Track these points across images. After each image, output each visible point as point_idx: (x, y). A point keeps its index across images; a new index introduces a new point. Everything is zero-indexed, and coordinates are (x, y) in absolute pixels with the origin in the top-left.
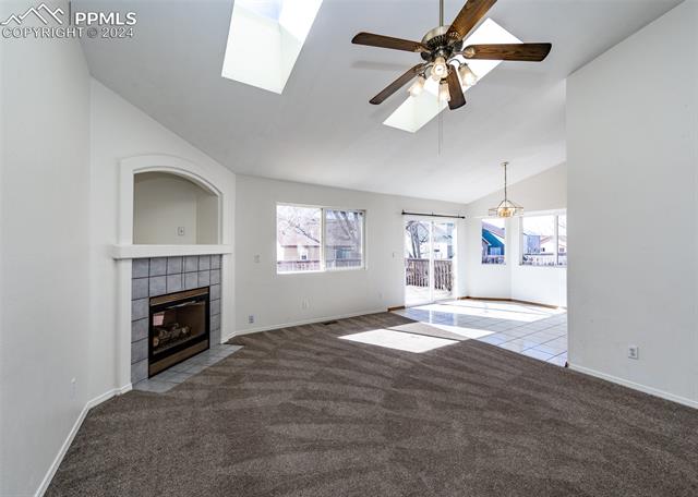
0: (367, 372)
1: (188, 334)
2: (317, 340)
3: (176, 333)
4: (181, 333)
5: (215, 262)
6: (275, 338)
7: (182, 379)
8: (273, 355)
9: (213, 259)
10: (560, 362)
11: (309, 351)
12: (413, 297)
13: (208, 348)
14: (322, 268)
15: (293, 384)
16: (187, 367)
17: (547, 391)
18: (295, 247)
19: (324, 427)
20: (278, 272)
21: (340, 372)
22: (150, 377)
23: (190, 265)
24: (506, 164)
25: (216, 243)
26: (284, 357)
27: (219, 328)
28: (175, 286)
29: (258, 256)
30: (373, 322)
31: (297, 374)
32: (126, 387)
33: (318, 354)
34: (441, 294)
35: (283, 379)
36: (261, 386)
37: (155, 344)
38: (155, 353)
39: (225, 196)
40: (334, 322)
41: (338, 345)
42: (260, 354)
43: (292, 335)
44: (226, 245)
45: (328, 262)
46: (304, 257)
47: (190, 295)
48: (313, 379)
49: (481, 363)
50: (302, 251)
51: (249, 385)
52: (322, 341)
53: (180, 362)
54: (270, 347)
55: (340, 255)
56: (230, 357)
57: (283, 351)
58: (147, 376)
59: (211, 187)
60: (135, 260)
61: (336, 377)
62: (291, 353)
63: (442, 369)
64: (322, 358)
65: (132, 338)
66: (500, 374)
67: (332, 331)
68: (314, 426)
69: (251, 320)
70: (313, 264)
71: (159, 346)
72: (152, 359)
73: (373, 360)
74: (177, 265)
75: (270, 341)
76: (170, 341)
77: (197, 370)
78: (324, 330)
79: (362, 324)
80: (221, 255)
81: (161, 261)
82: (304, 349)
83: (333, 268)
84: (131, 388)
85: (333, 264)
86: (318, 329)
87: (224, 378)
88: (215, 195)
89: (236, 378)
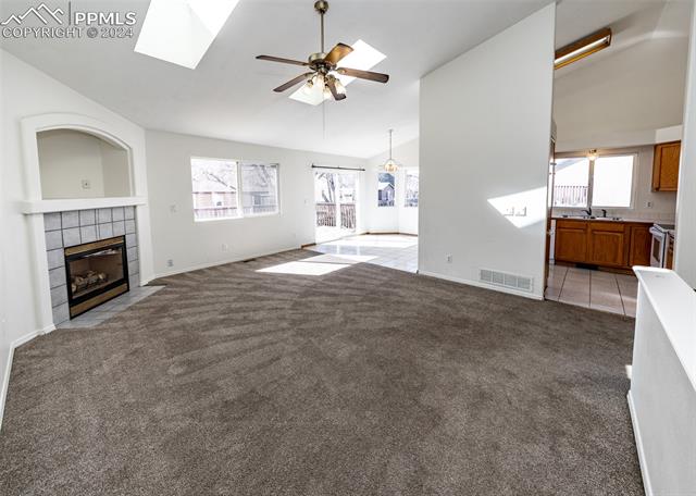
0: (281, 291)
1: (106, 280)
2: (238, 275)
3: (93, 279)
4: (99, 279)
5: (129, 214)
6: (197, 277)
7: (108, 316)
8: (197, 289)
9: (126, 210)
10: (414, 270)
11: (231, 283)
12: (322, 235)
13: (128, 290)
14: (239, 214)
15: (218, 306)
16: (109, 307)
17: (400, 287)
18: (210, 193)
19: (246, 326)
20: (196, 220)
21: (258, 294)
22: (71, 318)
23: (103, 217)
24: (391, 131)
25: (128, 195)
26: (207, 289)
27: (138, 272)
28: (89, 236)
29: (173, 207)
30: (287, 257)
31: (220, 299)
32: (49, 327)
33: (240, 284)
34: (347, 231)
35: (208, 304)
36: (190, 310)
37: (74, 290)
38: (74, 297)
39: (134, 151)
40: (253, 260)
41: (256, 276)
42: (184, 289)
43: (213, 273)
44: (140, 197)
45: (245, 208)
46: (219, 204)
47: (106, 244)
48: (235, 301)
49: (365, 277)
50: (216, 198)
51: (178, 312)
52: (243, 275)
53: (102, 303)
54: (193, 284)
55: (258, 200)
56: (154, 294)
57: (206, 285)
58: (68, 318)
59: (118, 142)
60: (46, 214)
61: (255, 297)
62: (214, 286)
63: (337, 284)
64: (243, 286)
65: (51, 285)
66: (375, 282)
67: (251, 267)
68: (237, 327)
69: (171, 264)
70: (230, 211)
71: (76, 292)
72: (72, 302)
73: (285, 283)
74: (90, 218)
75: (191, 279)
76: (87, 286)
77: (121, 308)
78: (244, 266)
79: (278, 259)
80: (135, 207)
81: (74, 214)
82: (226, 282)
83: (251, 214)
84: (54, 328)
85: (251, 209)
86: (238, 266)
87: (152, 310)
88: (124, 149)
89: (164, 309)
